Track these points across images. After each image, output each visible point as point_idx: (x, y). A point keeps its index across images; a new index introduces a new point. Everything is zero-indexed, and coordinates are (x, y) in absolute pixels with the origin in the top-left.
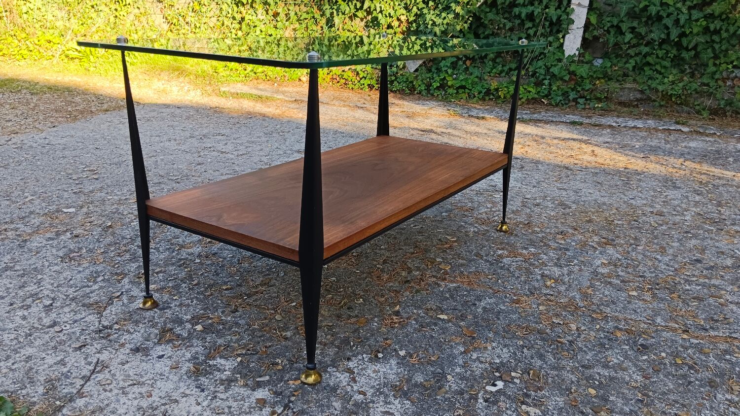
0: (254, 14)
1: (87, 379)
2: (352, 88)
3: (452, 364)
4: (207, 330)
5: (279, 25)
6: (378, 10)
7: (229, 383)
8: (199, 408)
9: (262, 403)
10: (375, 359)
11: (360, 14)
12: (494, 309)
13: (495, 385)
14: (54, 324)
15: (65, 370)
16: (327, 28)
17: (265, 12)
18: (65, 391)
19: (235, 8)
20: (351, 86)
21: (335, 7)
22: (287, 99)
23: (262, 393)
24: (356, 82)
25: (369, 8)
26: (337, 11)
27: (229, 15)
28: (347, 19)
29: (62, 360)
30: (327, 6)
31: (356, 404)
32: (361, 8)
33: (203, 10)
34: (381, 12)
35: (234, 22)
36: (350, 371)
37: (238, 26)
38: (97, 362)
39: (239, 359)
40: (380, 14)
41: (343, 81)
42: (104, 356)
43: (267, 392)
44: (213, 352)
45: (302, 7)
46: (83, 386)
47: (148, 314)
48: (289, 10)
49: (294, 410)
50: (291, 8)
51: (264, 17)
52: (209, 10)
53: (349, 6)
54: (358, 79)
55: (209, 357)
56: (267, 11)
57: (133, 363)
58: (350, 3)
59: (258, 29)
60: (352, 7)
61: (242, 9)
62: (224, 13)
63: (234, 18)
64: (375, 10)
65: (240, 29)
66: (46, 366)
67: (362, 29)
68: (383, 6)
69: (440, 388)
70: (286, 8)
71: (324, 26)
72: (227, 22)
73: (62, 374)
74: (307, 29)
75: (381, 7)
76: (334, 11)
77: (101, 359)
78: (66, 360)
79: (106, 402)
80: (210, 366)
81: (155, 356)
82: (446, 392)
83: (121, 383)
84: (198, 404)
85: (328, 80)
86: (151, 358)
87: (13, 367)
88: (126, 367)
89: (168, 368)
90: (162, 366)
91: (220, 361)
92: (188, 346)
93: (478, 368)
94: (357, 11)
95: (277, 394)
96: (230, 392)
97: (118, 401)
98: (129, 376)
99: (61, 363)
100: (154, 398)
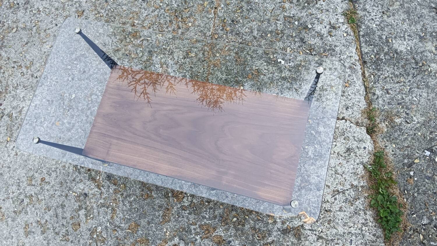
8: (337, 144)
13: (281, 62)
15: (343, 204)
18: (353, 193)
29: (339, 211)
38: (333, 197)
39: (306, 147)
43: (320, 128)
46: (347, 190)
49: (323, 115)
55: (310, 158)
66: (345, 213)
73: (346, 202)
77: (331, 196)
78: (338, 209)
79: (351, 175)
81: (319, 179)
83: (339, 178)
86: (320, 180)
88: (329, 184)
92: (307, 171)
95: (318, 124)
96: (326, 139)
97: (348, 171)
98: (334, 179)
99: (341, 210)
100: (341, 161)
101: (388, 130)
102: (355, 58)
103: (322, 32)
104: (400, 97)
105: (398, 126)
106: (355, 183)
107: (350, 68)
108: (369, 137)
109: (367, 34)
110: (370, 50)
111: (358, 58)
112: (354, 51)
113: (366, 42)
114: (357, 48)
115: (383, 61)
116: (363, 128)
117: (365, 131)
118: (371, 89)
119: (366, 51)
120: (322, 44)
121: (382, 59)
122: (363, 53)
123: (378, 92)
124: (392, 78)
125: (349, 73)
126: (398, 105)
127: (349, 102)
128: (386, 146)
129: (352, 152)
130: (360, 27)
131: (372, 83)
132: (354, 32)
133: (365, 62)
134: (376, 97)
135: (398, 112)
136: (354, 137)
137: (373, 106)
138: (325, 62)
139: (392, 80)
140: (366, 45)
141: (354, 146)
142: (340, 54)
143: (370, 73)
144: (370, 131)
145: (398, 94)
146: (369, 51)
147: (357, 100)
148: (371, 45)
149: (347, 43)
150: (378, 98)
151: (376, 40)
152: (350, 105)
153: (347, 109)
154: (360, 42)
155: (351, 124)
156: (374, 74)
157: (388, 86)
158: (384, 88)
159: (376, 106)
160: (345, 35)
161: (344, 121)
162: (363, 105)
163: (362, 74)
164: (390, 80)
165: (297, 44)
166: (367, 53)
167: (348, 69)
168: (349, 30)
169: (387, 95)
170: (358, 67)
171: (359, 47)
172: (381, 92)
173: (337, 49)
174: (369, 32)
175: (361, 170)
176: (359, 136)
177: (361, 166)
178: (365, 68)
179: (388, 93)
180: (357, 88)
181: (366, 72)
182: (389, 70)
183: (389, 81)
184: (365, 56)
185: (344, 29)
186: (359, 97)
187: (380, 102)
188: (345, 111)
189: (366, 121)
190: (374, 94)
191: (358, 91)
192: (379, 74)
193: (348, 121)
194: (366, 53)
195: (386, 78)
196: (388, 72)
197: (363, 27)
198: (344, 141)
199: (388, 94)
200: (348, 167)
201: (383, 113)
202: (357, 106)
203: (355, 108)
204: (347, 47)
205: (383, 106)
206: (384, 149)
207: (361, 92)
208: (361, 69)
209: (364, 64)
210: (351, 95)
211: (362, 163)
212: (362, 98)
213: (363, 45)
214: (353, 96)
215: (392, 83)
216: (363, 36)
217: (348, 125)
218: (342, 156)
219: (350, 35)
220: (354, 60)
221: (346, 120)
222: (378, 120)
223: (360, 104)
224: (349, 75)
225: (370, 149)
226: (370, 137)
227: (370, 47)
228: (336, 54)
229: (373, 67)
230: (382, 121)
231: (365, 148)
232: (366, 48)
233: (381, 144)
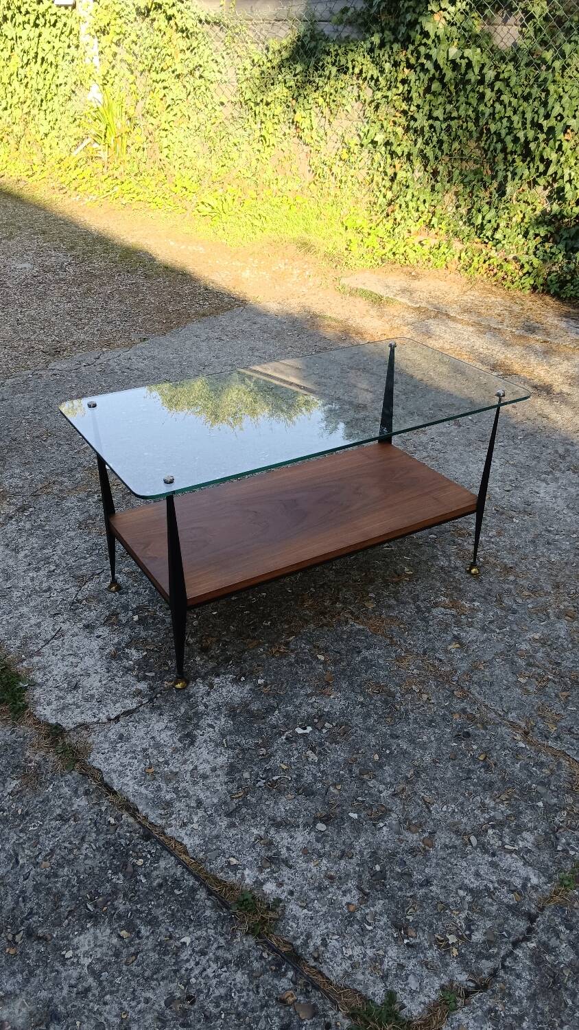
0: (410, 169)
1: (47, 642)
2: (509, 288)
3: (290, 701)
4: (140, 621)
5: (438, 186)
6: (566, 178)
7: (128, 670)
8: (99, 684)
9: (139, 693)
10: (236, 681)
11: (542, 181)
12: (371, 661)
13: (305, 729)
14: (49, 589)
15: (38, 631)
16: (497, 196)
17: (423, 168)
18: (31, 648)
19: (389, 160)
20: (508, 284)
21: (511, 169)
22: (410, 304)
23: (142, 686)
24: (517, 278)
25: (556, 173)
26: (514, 174)
27: (381, 169)
28: (525, 186)
29: (40, 623)
30: (502, 166)
31: (196, 714)
32: (545, 173)
33: (352, 160)
34: (570, 181)
35: (386, 178)
36: (211, 686)
37: (388, 184)
38: (59, 630)
39: (145, 653)
40: (568, 185)
41: (501, 274)
42: (65, 627)
43: (146, 686)
44: (133, 642)
45: (471, 163)
46: (42, 647)
47: (110, 596)
48: (453, 167)
50: (456, 165)
51: (421, 174)
52: (359, 159)
53: (529, 168)
54: (521, 274)
55: (128, 646)
56: (425, 166)
57: (79, 637)
58: (531, 165)
59: (410, 191)
60: (533, 170)
61: (396, 161)
62: (375, 165)
63: (386, 174)
64: (562, 177)
65: (391, 188)
66: (29, 625)
67: (543, 200)
68: (573, 174)
69: (264, 718)
70: (449, 165)
71: (494, 192)
72: (378, 178)
73: (35, 635)
74: (473, 195)
75: (570, 175)
76: (509, 174)
77: (62, 628)
78: (43, 623)
79: (50, 663)
80: (124, 653)
81: (95, 635)
82: (263, 724)
83: (65, 651)
84: (100, 681)
85: (483, 271)
86: (93, 636)
87: (10, 621)
88: (74, 638)
89: (98, 648)
90: (95, 644)
91: (133, 651)
92: (120, 632)
93: (306, 710)
94: (537, 177)
95: (151, 688)
96: (124, 679)
97: (57, 664)
98: (72, 647)
99: (38, 625)
100: (78, 669)
101: (24, 755)
102: (173, 828)
103: (285, 835)
104: (31, 829)
105: (9, 776)
106: (36, 659)
107: (169, 804)
108: (53, 721)
109: (188, 901)
110: (155, 873)
111: (168, 831)
112: (187, 841)
113: (177, 883)
114: (186, 853)
115: (110, 871)
116: (73, 726)
117: (64, 725)
118: (99, 797)
119: (162, 864)
120: (262, 809)
121: (115, 873)
122: (164, 853)
123: (81, 802)
124: (71, 851)
125: (163, 793)
126: (27, 812)
127: (124, 748)
128: (13, 732)
129: (68, 688)
130: (215, 907)
131: (103, 809)
132: (219, 882)
133: (147, 836)
134: (81, 790)
135: (20, 800)
136: (78, 707)
137: (75, 774)
138: (226, 783)
139: (65, 848)
140: (172, 877)
141: (69, 696)
142: (210, 816)
143: (121, 825)
144: (55, 733)
145: (38, 831)
146: (156, 869)
147: (114, 760)
148: (160, 886)
149: (214, 847)
150: (76, 791)
151: (158, 906)
152: (119, 745)
153: (121, 737)
154: (190, 873)
155: (95, 720)
156: (112, 829)
157: (68, 829)
158: (75, 821)
159: (69, 777)
160: (234, 861)
161: (113, 717)
162: (97, 760)
163: (138, 810)
164: (71, 843)
165: (308, 778)
166: (157, 859)
167: (171, 799)
168: (232, 878)
169: (58, 811)
170: (154, 816)
171: (183, 857)
172: (75, 807)
173: (224, 822)
174: (189, 912)
175: (38, 677)
176: (70, 713)
177: (40, 681)
178: (137, 826)
179: (60, 817)
180: (128, 778)
181: (131, 820)
182: (86, 862)
183: (72, 839)
184: (157, 849)
185: (247, 872)
186: (113, 767)
187: (66, 789)
188: (122, 730)
189: (72, 739)
190: (87, 793)
191: (121, 774)
192: (102, 837)
193: (105, 720)
194: (159, 857)
195: (83, 839)
196: (86, 855)
197: (208, 913)
198: (92, 692)
199: (59, 815)
200: (59, 669)
201: (50, 775)
202: (106, 751)
203: (106, 745)
204: (207, 841)
205: (56, 788)
206: (14, 725)
207: (114, 776)
208: (146, 818)
209: (147, 833)
210: (131, 761)
211: (41, 685)
212: (104, 767)
213: (179, 871)
214: (125, 760)
215: (64, 842)
216: (193, 890)
217: (101, 715)
218: (81, 675)
219: (222, 869)
220: (173, 822)
221: (110, 720)
222: (52, 757)
223: (102, 756)
224: (159, 789)
225: (39, 708)
226: (50, 722)
227: (159, 881)
228: (216, 811)
229: (123, 842)
230: (43, 762)
231: (49, 704)
232: (165, 868)
233: (24, 729)
